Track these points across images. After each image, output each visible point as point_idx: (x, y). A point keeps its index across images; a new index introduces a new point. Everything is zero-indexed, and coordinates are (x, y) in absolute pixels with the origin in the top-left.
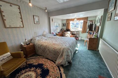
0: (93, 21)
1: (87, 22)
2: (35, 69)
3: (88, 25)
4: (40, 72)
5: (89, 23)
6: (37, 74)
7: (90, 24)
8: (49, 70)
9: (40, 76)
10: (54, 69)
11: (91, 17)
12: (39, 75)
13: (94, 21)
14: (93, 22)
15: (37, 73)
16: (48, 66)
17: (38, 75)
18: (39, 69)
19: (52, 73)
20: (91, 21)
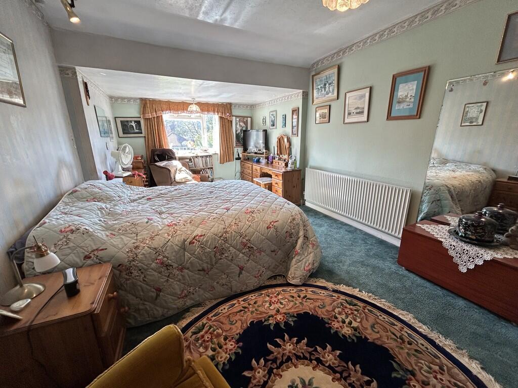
0: (247, 121)
1: (231, 122)
2: (266, 361)
3: (236, 131)
4: (298, 342)
5: (238, 126)
6: (305, 358)
7: (239, 128)
8: (306, 313)
9: (319, 349)
10: (309, 299)
11: (239, 105)
12: (311, 349)
13: (249, 119)
14: (246, 123)
15: (298, 358)
16: (282, 311)
17: (310, 353)
18: (278, 346)
19: (324, 310)
20: (243, 119)
